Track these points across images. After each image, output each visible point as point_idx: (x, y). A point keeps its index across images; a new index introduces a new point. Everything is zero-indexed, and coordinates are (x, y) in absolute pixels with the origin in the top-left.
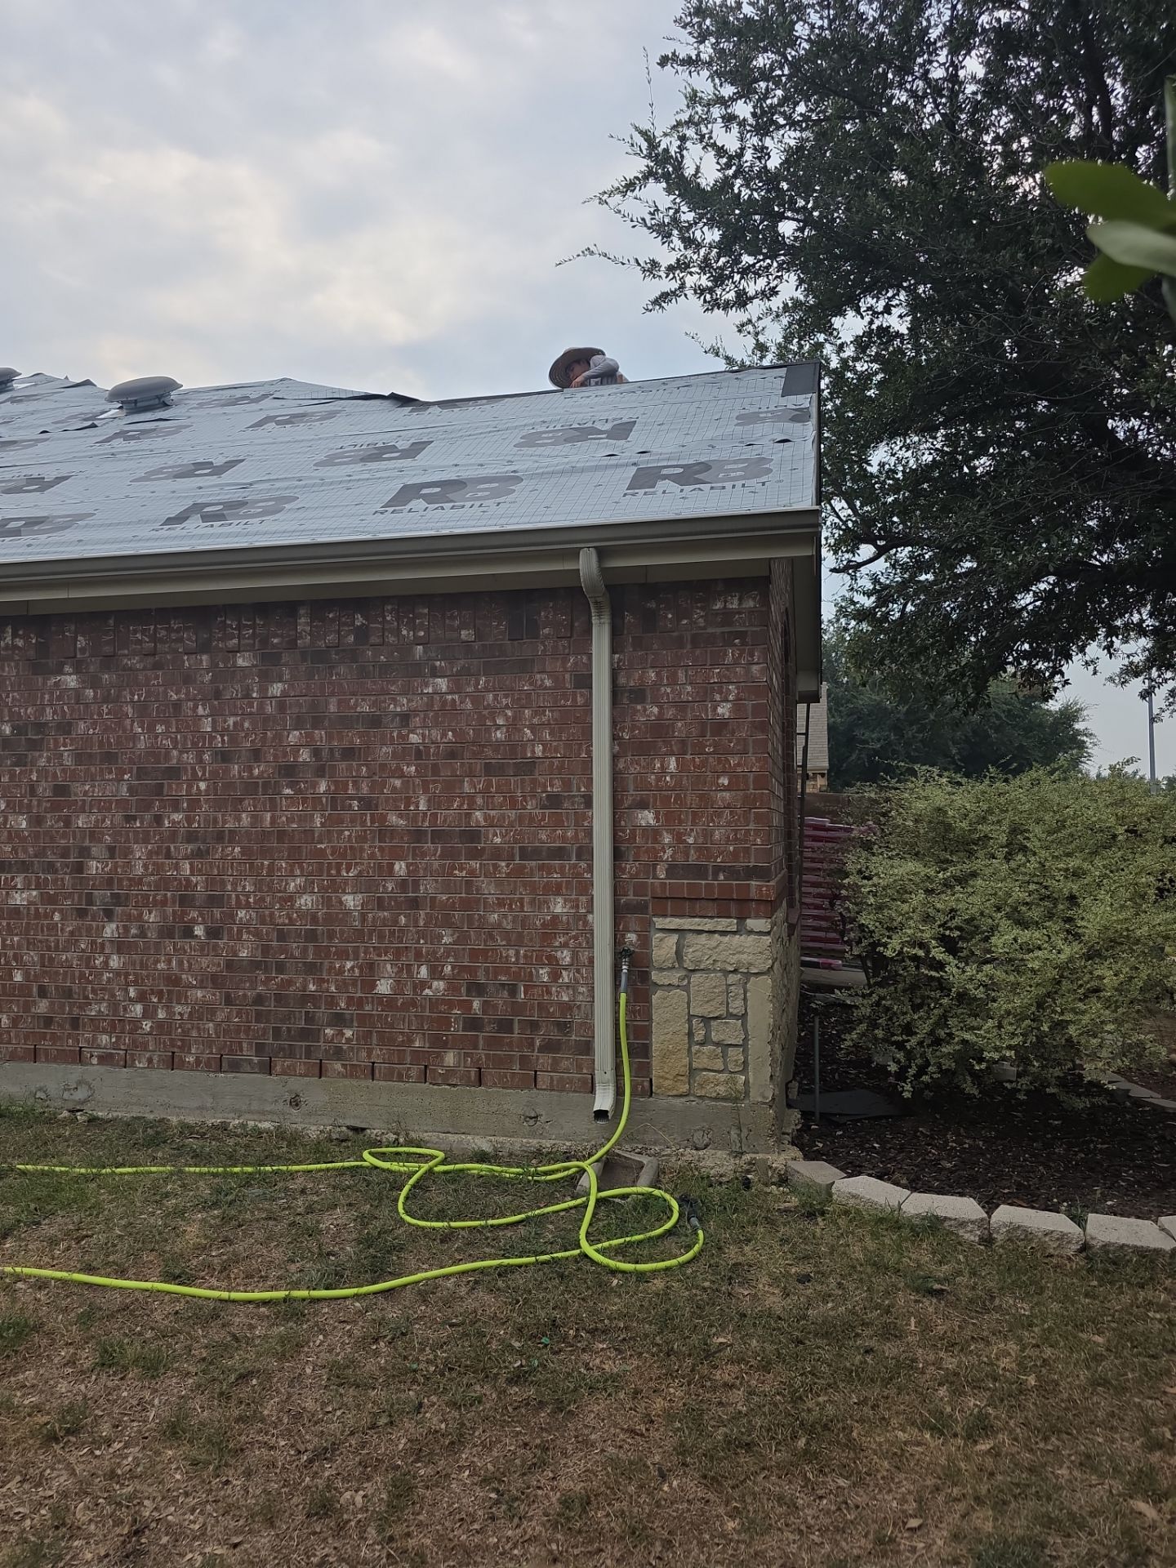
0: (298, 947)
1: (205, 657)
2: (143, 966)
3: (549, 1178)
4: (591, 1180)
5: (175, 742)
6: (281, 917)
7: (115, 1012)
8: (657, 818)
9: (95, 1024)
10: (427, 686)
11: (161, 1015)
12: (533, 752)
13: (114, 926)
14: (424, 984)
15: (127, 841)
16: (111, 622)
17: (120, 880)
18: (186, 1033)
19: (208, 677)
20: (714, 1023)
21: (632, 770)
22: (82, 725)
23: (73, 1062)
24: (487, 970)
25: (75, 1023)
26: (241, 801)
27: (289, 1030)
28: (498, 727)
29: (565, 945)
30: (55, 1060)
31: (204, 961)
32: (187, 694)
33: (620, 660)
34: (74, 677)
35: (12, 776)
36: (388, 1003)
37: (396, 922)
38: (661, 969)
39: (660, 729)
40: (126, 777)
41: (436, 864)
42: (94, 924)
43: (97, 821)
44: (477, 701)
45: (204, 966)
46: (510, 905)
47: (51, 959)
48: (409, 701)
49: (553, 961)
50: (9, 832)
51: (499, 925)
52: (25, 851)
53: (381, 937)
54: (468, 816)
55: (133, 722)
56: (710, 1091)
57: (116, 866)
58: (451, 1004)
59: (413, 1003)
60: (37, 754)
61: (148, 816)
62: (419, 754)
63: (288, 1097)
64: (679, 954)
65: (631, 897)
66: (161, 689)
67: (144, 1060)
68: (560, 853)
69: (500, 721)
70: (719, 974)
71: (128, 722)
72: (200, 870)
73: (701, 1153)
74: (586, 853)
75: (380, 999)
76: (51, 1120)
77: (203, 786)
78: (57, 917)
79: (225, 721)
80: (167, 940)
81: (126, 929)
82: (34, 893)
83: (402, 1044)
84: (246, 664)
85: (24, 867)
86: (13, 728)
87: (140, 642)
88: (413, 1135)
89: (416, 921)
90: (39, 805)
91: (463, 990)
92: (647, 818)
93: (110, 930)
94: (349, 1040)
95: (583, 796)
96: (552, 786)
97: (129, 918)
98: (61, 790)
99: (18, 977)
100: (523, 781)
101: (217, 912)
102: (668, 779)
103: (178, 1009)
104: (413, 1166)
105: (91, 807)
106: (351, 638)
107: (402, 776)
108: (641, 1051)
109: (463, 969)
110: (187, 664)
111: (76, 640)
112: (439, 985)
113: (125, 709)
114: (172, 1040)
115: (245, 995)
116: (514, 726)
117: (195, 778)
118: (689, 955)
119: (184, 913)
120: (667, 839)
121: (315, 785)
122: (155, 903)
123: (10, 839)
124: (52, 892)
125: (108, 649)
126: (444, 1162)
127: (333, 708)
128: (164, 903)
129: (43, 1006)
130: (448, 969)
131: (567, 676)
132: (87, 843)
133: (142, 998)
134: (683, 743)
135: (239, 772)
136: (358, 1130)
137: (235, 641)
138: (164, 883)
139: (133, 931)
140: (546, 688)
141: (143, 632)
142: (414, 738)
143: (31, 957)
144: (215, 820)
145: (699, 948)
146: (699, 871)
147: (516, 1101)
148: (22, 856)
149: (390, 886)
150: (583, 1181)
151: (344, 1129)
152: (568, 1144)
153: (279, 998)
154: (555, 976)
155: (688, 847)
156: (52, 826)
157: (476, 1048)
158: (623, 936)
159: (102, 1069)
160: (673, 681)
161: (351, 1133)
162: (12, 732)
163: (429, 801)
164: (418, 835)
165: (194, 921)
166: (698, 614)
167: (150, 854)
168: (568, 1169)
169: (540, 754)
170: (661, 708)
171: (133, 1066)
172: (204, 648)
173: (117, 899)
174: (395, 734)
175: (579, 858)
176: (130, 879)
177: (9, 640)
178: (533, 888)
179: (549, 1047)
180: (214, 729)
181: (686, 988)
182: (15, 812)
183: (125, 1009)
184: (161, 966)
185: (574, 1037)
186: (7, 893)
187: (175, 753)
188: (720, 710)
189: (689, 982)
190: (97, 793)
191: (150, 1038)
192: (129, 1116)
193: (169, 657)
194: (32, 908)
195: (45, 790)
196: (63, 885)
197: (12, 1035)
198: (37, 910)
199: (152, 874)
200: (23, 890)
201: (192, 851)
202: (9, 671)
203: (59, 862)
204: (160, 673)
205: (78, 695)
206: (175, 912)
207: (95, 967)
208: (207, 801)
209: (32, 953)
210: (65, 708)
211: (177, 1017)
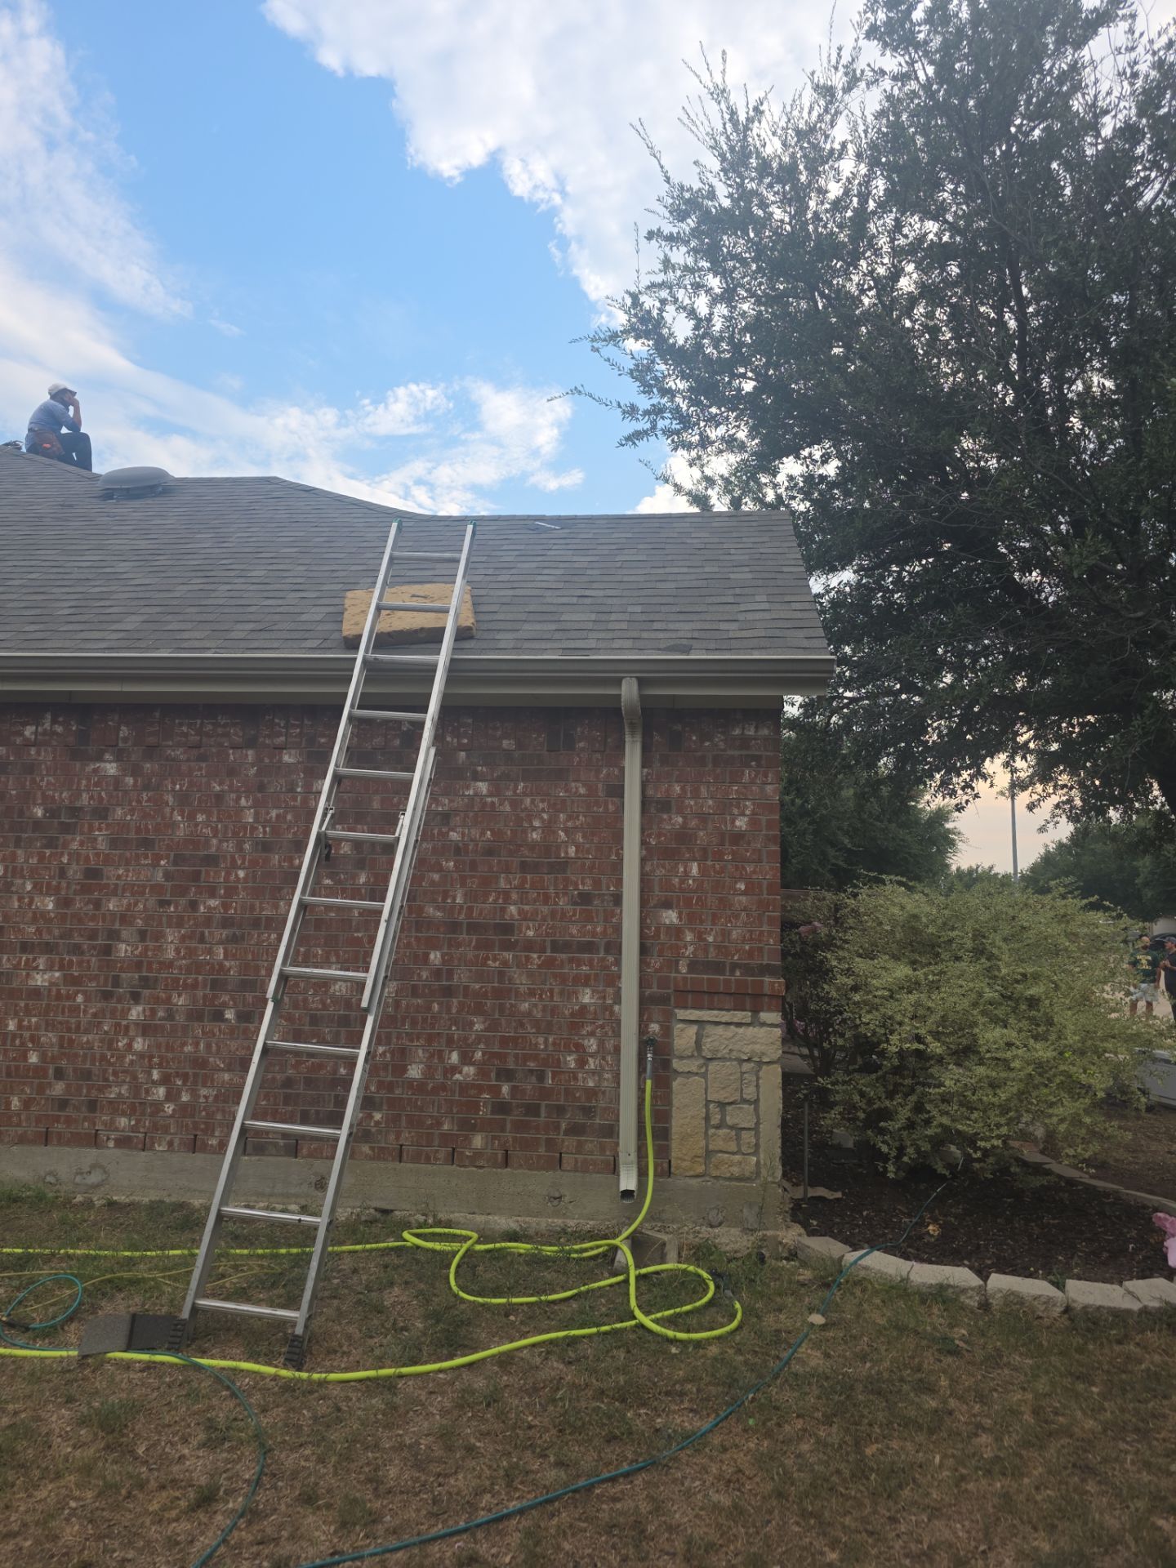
0: (330, 1032)
1: (250, 752)
2: (169, 1048)
3: (585, 1255)
4: (626, 1256)
5: (215, 831)
6: (314, 1002)
7: (137, 1095)
8: (680, 918)
9: (114, 1107)
10: (468, 788)
11: (185, 1098)
12: (567, 853)
13: (140, 1008)
14: (454, 1069)
15: (160, 924)
16: (157, 714)
17: (150, 964)
18: (210, 1115)
19: (253, 771)
20: (729, 1108)
21: (658, 873)
22: (119, 812)
23: (88, 1145)
24: (516, 1056)
25: (92, 1106)
26: (280, 889)
27: (317, 1112)
28: (535, 829)
29: (592, 1034)
30: (68, 1143)
31: (233, 1045)
32: (231, 786)
33: (648, 774)
34: (114, 765)
35: (42, 857)
36: (419, 1087)
37: (429, 1008)
38: (681, 1058)
39: (683, 837)
40: (162, 863)
41: (470, 955)
42: (119, 1006)
43: (129, 905)
44: (515, 804)
45: (233, 1049)
46: (541, 996)
47: (71, 1041)
48: (451, 801)
49: (580, 1048)
50: (35, 913)
51: (529, 1014)
52: (50, 932)
53: (414, 1023)
54: (503, 910)
55: (173, 810)
56: (724, 1171)
57: (146, 949)
58: (480, 1089)
59: (444, 1087)
60: (69, 837)
61: (183, 901)
62: (458, 850)
63: (313, 1179)
64: (698, 1044)
65: (655, 989)
66: (204, 780)
67: (164, 1143)
68: (589, 947)
69: (537, 824)
70: (735, 1063)
72: (234, 955)
73: (716, 1230)
74: (615, 947)
75: (410, 1083)
76: (67, 1204)
77: (241, 874)
78: (80, 998)
79: (268, 813)
80: (196, 1024)
81: (153, 1012)
82: (57, 974)
83: (431, 1126)
84: (291, 760)
85: (48, 948)
86: (46, 810)
87: (186, 735)
88: (442, 1216)
89: (449, 1011)
90: (68, 887)
91: (493, 1075)
92: (671, 917)
93: (136, 1013)
94: (377, 1123)
95: (612, 895)
96: (583, 884)
97: (157, 1000)
98: (93, 873)
99: (33, 1058)
100: (556, 879)
101: (249, 997)
102: (691, 882)
103: (204, 1092)
104: (455, 1246)
105: (124, 890)
106: (397, 742)
107: (440, 869)
108: (662, 1134)
109: (494, 1055)
110: (232, 757)
111: (118, 730)
112: (470, 1070)
113: (166, 797)
114: (195, 1123)
115: (274, 1079)
116: (549, 829)
117: (234, 866)
118: (708, 1045)
119: (215, 997)
120: (689, 937)
121: (354, 877)
122: (186, 986)
123: (35, 919)
124: (76, 974)
125: (152, 740)
126: (478, 1242)
127: (376, 805)
128: (195, 986)
129: (58, 1089)
130: (478, 1055)
131: (600, 786)
132: (117, 926)
133: (165, 1080)
134: (704, 850)
135: (279, 862)
136: (386, 1212)
137: (283, 739)
138: (198, 967)
139: (161, 1014)
140: (580, 795)
141: (190, 726)
142: (454, 836)
143: (50, 1038)
144: (252, 908)
145: (717, 1037)
146: (718, 968)
147: (540, 1182)
148: (46, 937)
149: (424, 975)
150: (619, 1257)
151: (372, 1211)
152: (591, 1223)
153: (309, 1082)
154: (582, 1062)
155: (707, 945)
156: (81, 909)
157: (503, 1130)
158: (647, 1026)
159: (118, 1152)
160: (696, 794)
161: (378, 1215)
162: (44, 815)
163: (465, 895)
164: (454, 927)
165: (225, 1005)
166: (719, 739)
167: (183, 939)
168: (598, 1247)
169: (573, 855)
170: (685, 818)
171: (152, 1148)
172: (251, 743)
173: (145, 982)
174: (436, 832)
175: (607, 951)
176: (160, 963)
177: (47, 725)
178: (563, 979)
179: (575, 1130)
180: (256, 820)
181: (704, 1076)
182: (41, 893)
183: (147, 1092)
184: (188, 1049)
185: (598, 1121)
186: (28, 975)
187: (215, 841)
188: (738, 823)
189: (707, 1070)
190: (131, 877)
191: (172, 1121)
192: (146, 1200)
193: (214, 750)
194: (54, 989)
195: (75, 872)
196: (89, 968)
197: (23, 1117)
198: (58, 991)
199: (184, 958)
200: (44, 971)
201: (227, 936)
202: (45, 756)
203: (86, 944)
204: (204, 765)
205: (117, 781)
206: (205, 996)
207: (118, 1050)
208: (245, 889)
209: (50, 1035)
210: (103, 794)
211: (202, 1100)
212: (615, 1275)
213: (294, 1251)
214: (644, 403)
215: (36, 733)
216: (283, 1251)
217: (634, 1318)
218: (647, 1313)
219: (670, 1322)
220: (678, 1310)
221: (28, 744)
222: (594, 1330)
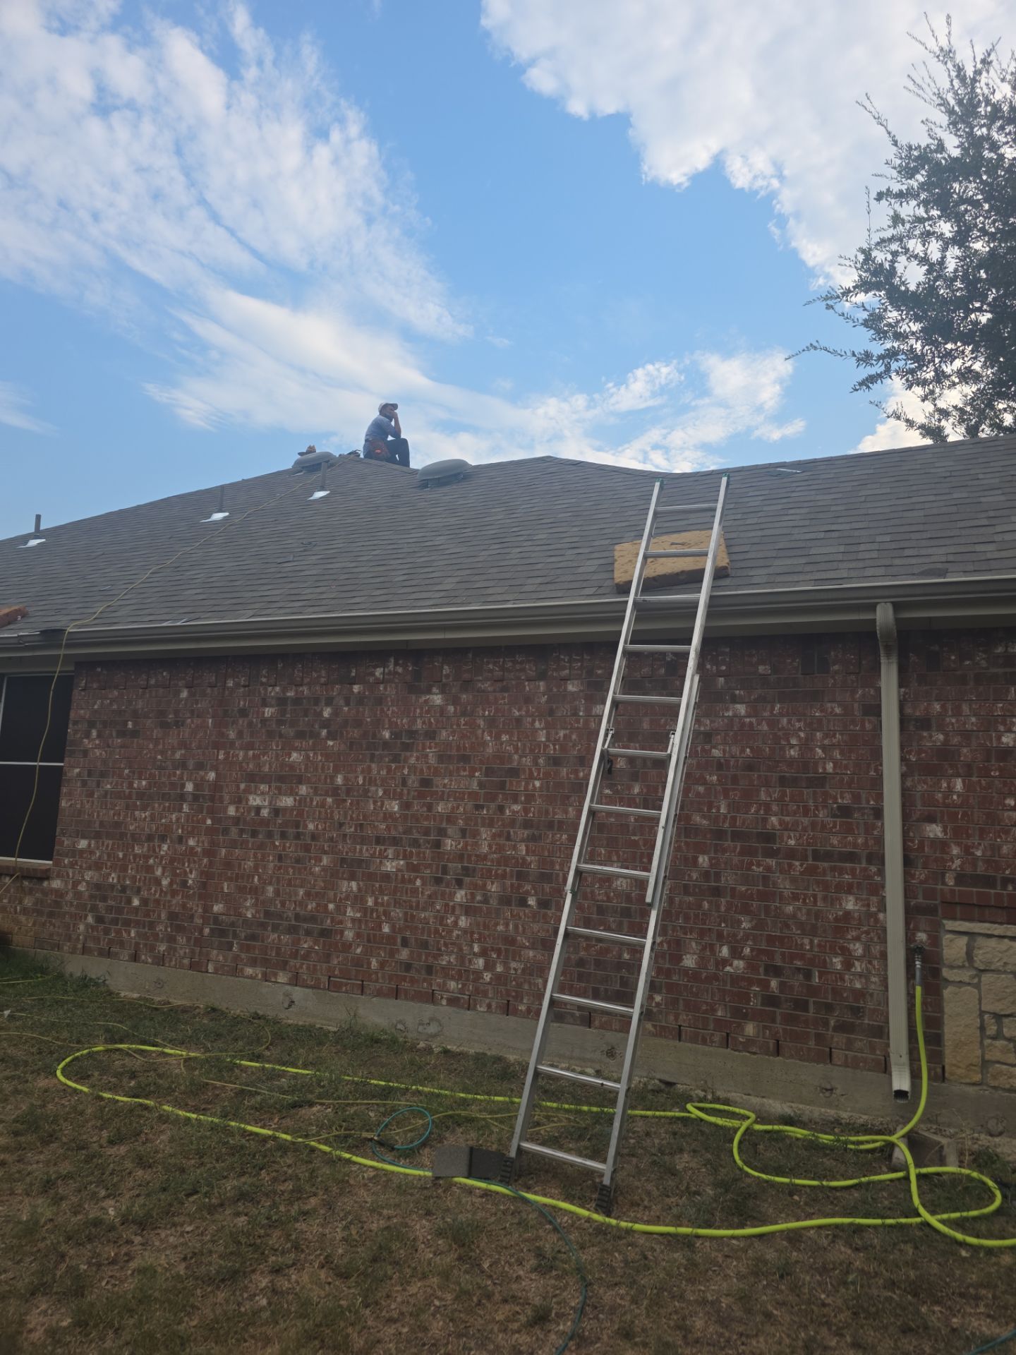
0: (614, 921)
1: (542, 683)
2: (486, 927)
3: (862, 1147)
4: (903, 1153)
5: (516, 749)
6: (600, 894)
7: (462, 963)
8: (945, 831)
9: (445, 971)
10: (727, 710)
11: (499, 969)
12: (824, 769)
13: (463, 892)
14: (725, 962)
15: (476, 824)
16: (470, 655)
17: (469, 856)
18: (519, 985)
19: (544, 699)
20: (1006, 1020)
21: (919, 788)
23: (427, 1002)
24: (783, 954)
25: (430, 970)
26: (568, 797)
27: (606, 990)
28: (792, 746)
29: (857, 939)
30: (412, 999)
31: (536, 927)
32: (527, 712)
33: (905, 693)
34: (440, 696)
35: (389, 771)
36: (694, 975)
37: (700, 906)
38: (952, 967)
39: (946, 754)
40: (477, 774)
41: (736, 860)
42: (447, 890)
43: (453, 808)
44: (773, 723)
45: (535, 930)
46: (804, 900)
47: (413, 916)
48: (712, 722)
49: (845, 952)
50: (385, 814)
51: (794, 916)
52: (396, 829)
53: (687, 918)
54: (765, 820)
55: (484, 731)
56: (1002, 1081)
57: (466, 844)
58: (751, 982)
59: (715, 977)
60: (408, 754)
61: (493, 806)
62: (720, 766)
63: (605, 1048)
64: (970, 955)
65: (921, 900)
66: (506, 707)
67: (484, 1005)
68: (851, 857)
69: (794, 741)
70: (1011, 976)
71: (480, 732)
72: (534, 852)
73: (997, 1140)
74: (877, 858)
75: (686, 971)
76: (413, 1048)
77: (537, 784)
78: (418, 882)
79: (557, 734)
80: (506, 908)
81: (473, 895)
82: (402, 862)
83: (706, 1012)
84: (574, 689)
85: (395, 842)
86: (391, 733)
87: (491, 671)
88: (720, 1094)
89: (718, 910)
90: (408, 793)
91: (762, 970)
92: (935, 831)
93: (460, 896)
94: (658, 1004)
95: (873, 809)
96: (842, 798)
97: (476, 886)
98: (426, 783)
99: (386, 929)
100: (815, 793)
101: (547, 887)
102: (955, 797)
103: (513, 965)
104: (735, 1123)
105: (449, 796)
106: (663, 671)
107: (704, 783)
108: (935, 1040)
109: (761, 951)
110: (527, 688)
111: (442, 668)
112: (739, 964)
113: (478, 721)
114: (507, 990)
116: (806, 746)
117: (532, 777)
118: (980, 957)
119: (520, 886)
120: (955, 851)
121: (630, 788)
122: (497, 876)
123: (385, 819)
124: (415, 863)
125: (466, 676)
126: (756, 1122)
127: (646, 726)
128: (504, 876)
129: (404, 954)
130: (747, 951)
131: (856, 705)
132: (444, 825)
133: (484, 953)
134: (969, 766)
135: (567, 774)
136: (670, 1084)
137: (567, 671)
138: (505, 861)
139: (479, 898)
140: (836, 715)
141: (495, 664)
142: (716, 753)
143: (397, 913)
144: (547, 812)
145: (988, 951)
146: (988, 881)
147: (813, 1073)
148: (393, 833)
149: (695, 876)
150: (897, 1153)
151: (657, 1082)
152: (865, 1117)
153: (598, 963)
154: (848, 965)
155: (976, 859)
156: (418, 811)
157: (774, 1021)
158: (914, 935)
159: (450, 1009)
160: (957, 712)
161: (663, 1086)
162: (390, 737)
163: (729, 805)
164: (720, 834)
166: (981, 658)
167: (494, 836)
168: (874, 1141)
169: (831, 771)
170: (946, 735)
172: (542, 676)
173: (467, 871)
174: (699, 749)
175: (869, 861)
176: (477, 856)
177: (391, 667)
178: (826, 885)
179: (842, 1028)
180: (548, 739)
181: (977, 986)
182: (389, 798)
183: (470, 961)
184: (500, 928)
185: (866, 1022)
186: (381, 862)
187: (516, 757)
188: (1004, 740)
189: (980, 981)
190: (454, 786)
191: (490, 987)
192: (472, 1051)
193: (514, 682)
194: (400, 874)
195: (414, 782)
196: (424, 858)
197: (380, 975)
198: (403, 876)
199: (495, 853)
200: (392, 859)
201: (528, 835)
202: (390, 691)
203: (422, 839)
204: (506, 695)
205: (442, 710)
206: (512, 885)
207: (447, 925)
208: (540, 796)
209: (398, 911)
210: (432, 720)
211: (513, 972)
212: (895, 1170)
213: (595, 1109)
214: (878, 348)
215: (383, 673)
216: (585, 1108)
217: (919, 1215)
218: (933, 1213)
219: (958, 1225)
220: (965, 1214)
221: (378, 682)
222: (879, 1221)
